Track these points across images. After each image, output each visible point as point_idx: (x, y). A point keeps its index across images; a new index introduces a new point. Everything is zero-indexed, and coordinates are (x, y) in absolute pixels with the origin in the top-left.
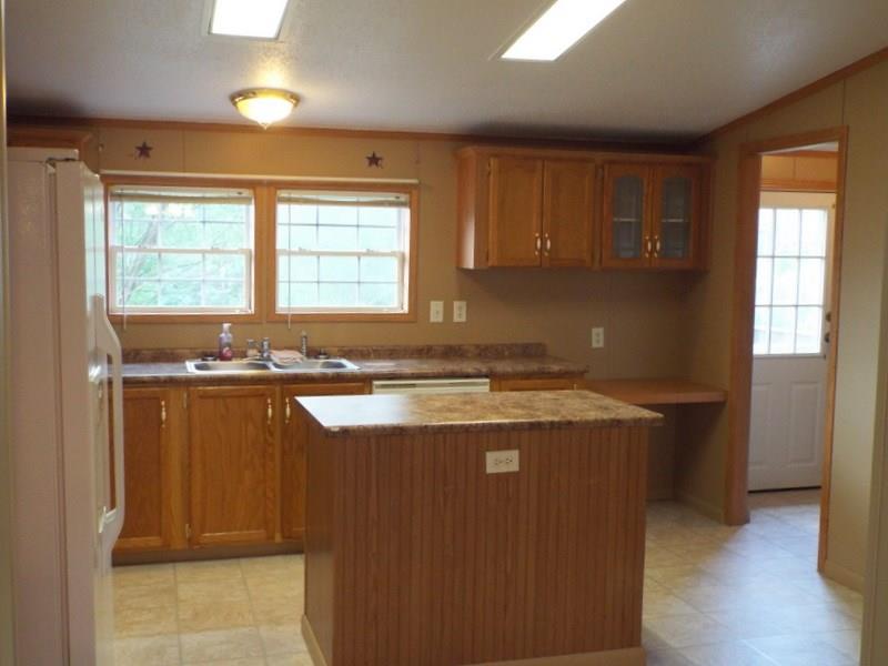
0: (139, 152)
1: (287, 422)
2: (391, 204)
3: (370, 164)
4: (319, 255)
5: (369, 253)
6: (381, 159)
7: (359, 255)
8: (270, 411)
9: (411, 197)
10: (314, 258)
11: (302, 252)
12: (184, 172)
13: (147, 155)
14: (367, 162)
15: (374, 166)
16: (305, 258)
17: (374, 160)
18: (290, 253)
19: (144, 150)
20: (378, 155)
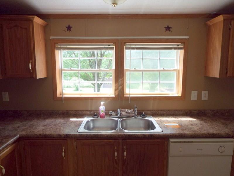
0: (67, 29)
1: (125, 158)
2: (175, 48)
4: (143, 71)
5: (164, 70)
6: (171, 28)
7: (160, 71)
8: (116, 153)
9: (184, 45)
10: (141, 73)
11: (135, 70)
12: (86, 37)
13: (70, 30)
14: (165, 29)
15: (168, 31)
16: (137, 72)
17: (168, 29)
18: (130, 71)
19: (69, 28)
20: (170, 26)
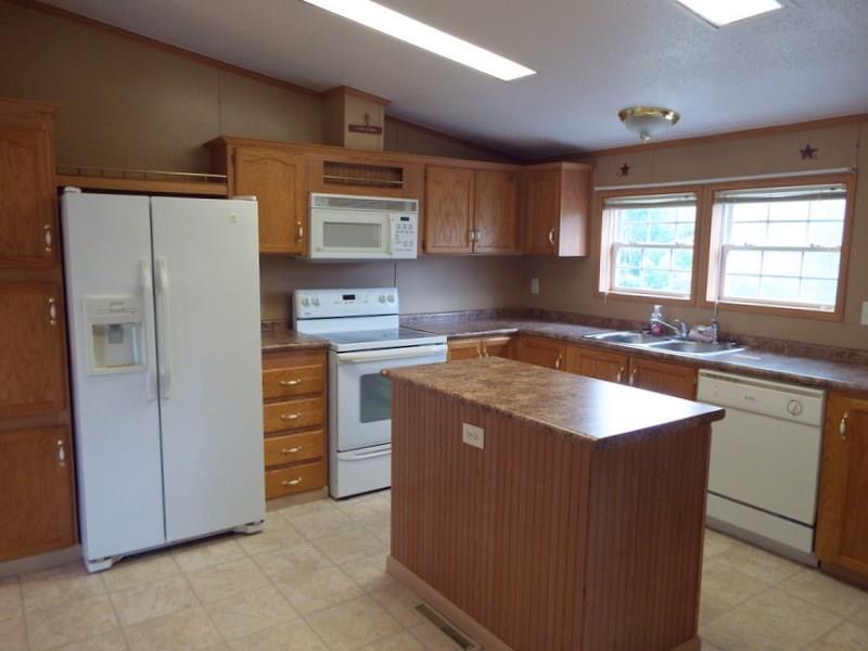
3: (804, 157)
4: (763, 249)
5: (813, 249)
6: (815, 150)
7: (803, 250)
9: (847, 187)
10: (760, 252)
12: (652, 182)
13: (626, 173)
14: (800, 155)
15: (808, 159)
16: (751, 252)
17: (808, 152)
19: (625, 170)
20: (812, 147)
